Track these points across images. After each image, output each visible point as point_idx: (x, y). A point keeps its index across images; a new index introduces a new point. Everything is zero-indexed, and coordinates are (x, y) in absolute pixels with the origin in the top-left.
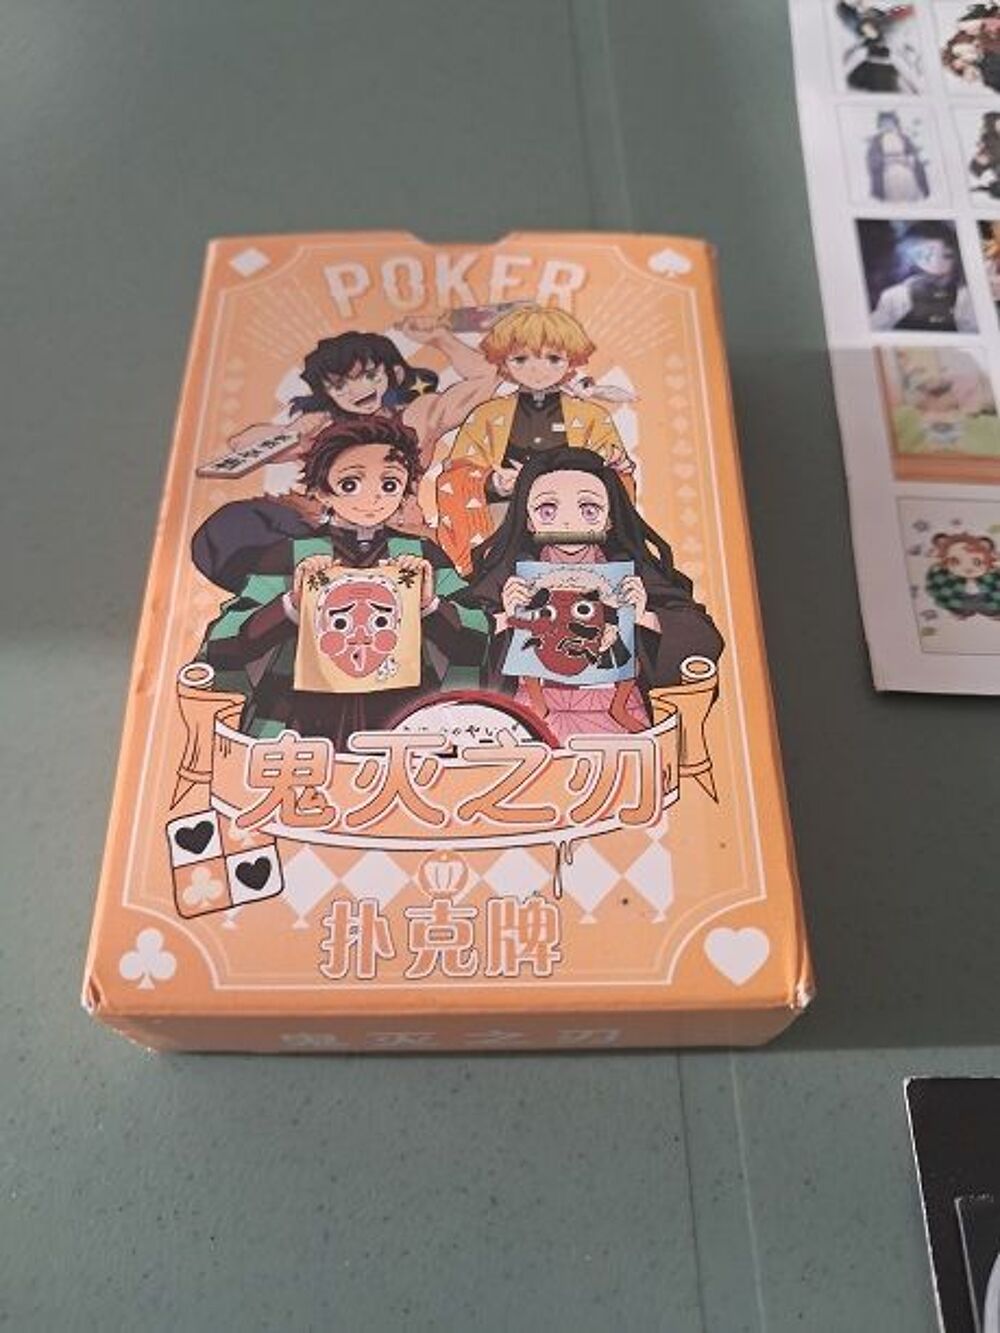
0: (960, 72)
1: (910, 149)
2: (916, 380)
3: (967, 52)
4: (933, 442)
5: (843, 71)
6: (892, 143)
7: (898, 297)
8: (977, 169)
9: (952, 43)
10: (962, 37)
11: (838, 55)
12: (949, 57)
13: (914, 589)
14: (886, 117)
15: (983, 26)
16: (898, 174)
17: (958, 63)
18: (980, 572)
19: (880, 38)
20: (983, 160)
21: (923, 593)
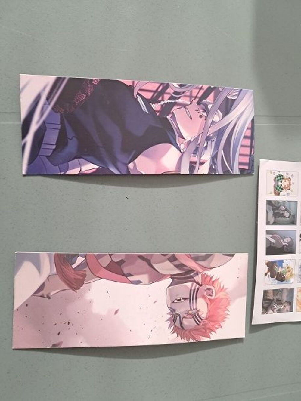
18: (283, 186)
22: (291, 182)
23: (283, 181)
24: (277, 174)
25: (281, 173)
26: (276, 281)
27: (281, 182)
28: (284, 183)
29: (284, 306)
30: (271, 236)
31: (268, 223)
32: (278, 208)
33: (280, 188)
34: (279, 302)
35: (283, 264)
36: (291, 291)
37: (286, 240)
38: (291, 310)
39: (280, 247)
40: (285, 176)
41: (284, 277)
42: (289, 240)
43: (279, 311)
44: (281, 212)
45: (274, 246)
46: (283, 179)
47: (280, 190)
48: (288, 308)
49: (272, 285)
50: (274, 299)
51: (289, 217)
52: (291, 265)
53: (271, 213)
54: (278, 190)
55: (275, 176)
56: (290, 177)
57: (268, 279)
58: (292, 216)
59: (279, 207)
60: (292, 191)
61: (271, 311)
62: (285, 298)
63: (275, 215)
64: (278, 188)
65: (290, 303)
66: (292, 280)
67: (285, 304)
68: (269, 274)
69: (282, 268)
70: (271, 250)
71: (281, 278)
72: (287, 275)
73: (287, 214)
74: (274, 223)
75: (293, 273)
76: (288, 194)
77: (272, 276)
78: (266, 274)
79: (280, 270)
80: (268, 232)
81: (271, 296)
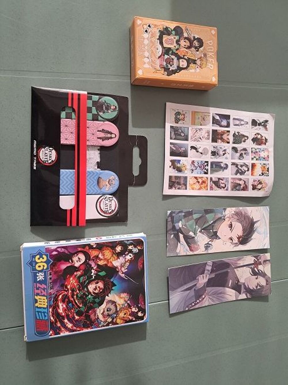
0: (255, 135)
1: (242, 125)
2: (205, 117)
3: (259, 137)
4: (197, 117)
5: (256, 119)
6: (242, 123)
7: (218, 118)
8: (238, 133)
9: (261, 135)
10: (262, 136)
11: (258, 119)
12: (258, 134)
13: (178, 110)
14: (247, 123)
15: (264, 140)
16: (237, 122)
17: (257, 135)
18: (180, 118)
19: (262, 125)
20: (240, 134)
21: (178, 111)
22: (185, 116)
23: (180, 115)
24: (177, 111)
26: (177, 171)
27: (179, 116)
28: (181, 117)
29: (182, 186)
30: (173, 146)
31: (171, 138)
32: (177, 131)
33: (178, 119)
34: (179, 184)
35: (180, 162)
36: (186, 178)
37: (182, 149)
38: (186, 189)
39: (178, 152)
40: (181, 112)
41: (181, 170)
42: (185, 149)
43: (179, 189)
44: (179, 133)
45: (175, 151)
46: (180, 114)
47: (179, 120)
48: (184, 187)
49: (175, 173)
50: (175, 182)
51: (184, 136)
52: (185, 163)
53: (173, 133)
54: (177, 121)
55: (175, 112)
56: (185, 114)
57: (171, 169)
58: (186, 136)
59: (178, 130)
60: (185, 121)
61: (174, 188)
62: (182, 182)
63: (175, 134)
64: (177, 119)
65: (185, 185)
66: (186, 172)
67: (182, 185)
68: (172, 167)
69: (180, 164)
70: (172, 154)
71: (179, 170)
72: (183, 169)
73: (183, 135)
74: (174, 139)
75: (187, 168)
76: (183, 123)
77: (174, 169)
78: (170, 167)
79: (179, 165)
80: (171, 144)
81: (174, 180)
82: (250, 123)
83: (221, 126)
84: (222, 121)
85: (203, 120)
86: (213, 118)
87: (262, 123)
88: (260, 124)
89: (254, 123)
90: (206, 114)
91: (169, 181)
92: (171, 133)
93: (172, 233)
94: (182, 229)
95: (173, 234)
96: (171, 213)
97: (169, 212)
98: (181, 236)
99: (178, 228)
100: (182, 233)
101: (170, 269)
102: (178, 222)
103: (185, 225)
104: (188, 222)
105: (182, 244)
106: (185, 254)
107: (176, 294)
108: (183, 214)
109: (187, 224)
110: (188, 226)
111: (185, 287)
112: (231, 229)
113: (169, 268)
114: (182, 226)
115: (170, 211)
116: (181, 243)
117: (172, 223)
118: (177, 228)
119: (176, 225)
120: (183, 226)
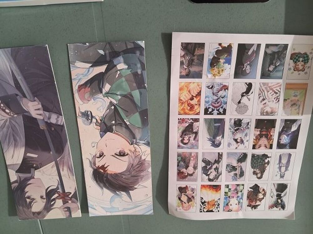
0: (263, 190)
1: (280, 168)
2: (297, 107)
3: (261, 196)
4: (298, 93)
5: (287, 190)
6: (283, 169)
7: (294, 128)
9: (263, 198)
10: (260, 200)
11: (287, 194)
12: (264, 195)
13: (312, 59)
14: (282, 177)
15: (256, 203)
16: (284, 161)
17: (263, 193)
18: (298, 63)
19: (278, 199)
20: (266, 165)
21: (310, 58)
22: (301, 72)
23: (303, 63)
24: (310, 56)
25: (310, 61)
26: (211, 57)
27: (302, 61)
28: (300, 65)
29: (186, 69)
30: (255, 49)
31: (267, 46)
32: (279, 58)
33: (297, 60)
34: (191, 63)
35: (227, 64)
36: (199, 75)
37: (248, 67)
38: (181, 77)
39: (243, 60)
40: (308, 65)
41: (214, 66)
42: (248, 72)
43: (182, 63)
44: (274, 62)
45: (245, 53)
46: (305, 63)
47: (295, 60)
48: (184, 73)
49: (209, 54)
50: (194, 56)
51: (269, 70)
52: (224, 74)
53: (275, 49)
54: (295, 57)
55: (308, 54)
56: (305, 71)
57: (216, 47)
58: (270, 74)
59: (279, 60)
60: (292, 73)
61: (183, 53)
62: (194, 69)
63: (274, 53)
64: (297, 58)
65: (188, 76)
66: (210, 76)
67: (187, 70)
68: (220, 48)
69: (224, 63)
71: (214, 62)
72: (216, 69)
73: (271, 68)
74: (266, 53)
75: (217, 77)
76: (290, 69)
78: (220, 44)
79: (222, 61)
80: (259, 46)
81: (197, 52)
82: (282, 181)
83: (280, 134)
84: (288, 136)
85: (293, 103)
86: (294, 121)
87: (282, 201)
88: (279, 196)
89: (282, 188)
90: (301, 109)
91: (195, 44)
92: (276, 45)
93: (107, 52)
94: (114, 70)
95: (105, 54)
96: (139, 48)
97: (142, 44)
98: (102, 69)
99: (115, 64)
100: (107, 70)
101: (46, 47)
102: (125, 63)
103: (120, 76)
104: (127, 80)
105: (89, 71)
106: (72, 78)
107: (6, 61)
108: (139, 72)
109: (124, 79)
110: (120, 81)
111: (20, 78)
112: (117, 155)
113: (47, 45)
114: (119, 70)
115: (143, 46)
116: (91, 69)
117: (123, 51)
118: (115, 61)
119: (121, 59)
120: (119, 72)
